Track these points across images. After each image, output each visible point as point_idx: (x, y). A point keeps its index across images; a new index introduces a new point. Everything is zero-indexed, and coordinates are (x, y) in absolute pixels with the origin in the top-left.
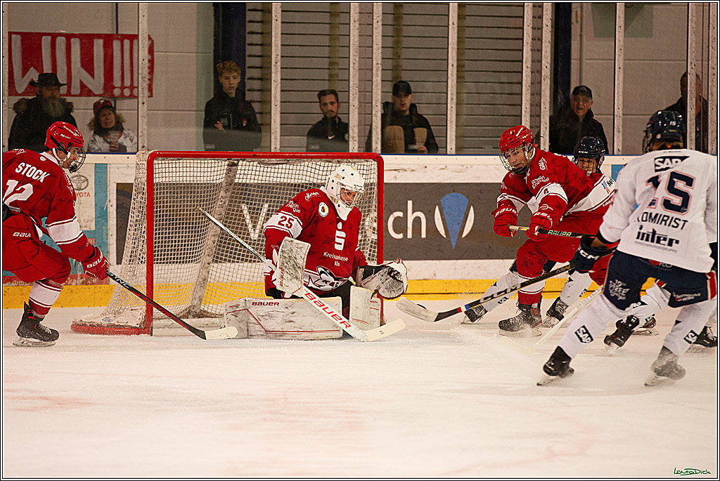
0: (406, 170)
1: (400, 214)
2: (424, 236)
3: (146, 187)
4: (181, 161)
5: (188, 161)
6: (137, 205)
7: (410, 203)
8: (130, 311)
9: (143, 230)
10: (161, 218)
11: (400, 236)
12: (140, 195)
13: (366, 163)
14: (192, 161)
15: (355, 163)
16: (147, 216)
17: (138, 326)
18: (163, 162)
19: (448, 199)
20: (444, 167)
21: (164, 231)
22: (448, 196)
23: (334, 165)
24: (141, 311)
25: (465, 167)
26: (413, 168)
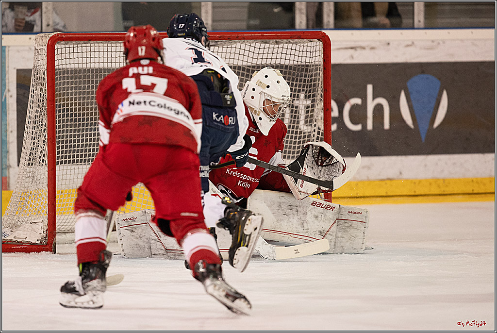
0: (364, 48)
1: (358, 101)
2: (387, 126)
3: (46, 77)
4: (88, 45)
5: (96, 44)
6: (36, 98)
7: (370, 88)
8: (28, 224)
9: (44, 127)
10: (65, 113)
11: (358, 128)
12: (39, 87)
13: (309, 44)
14: (101, 44)
15: (296, 43)
16: (48, 112)
17: (38, 242)
18: (67, 46)
19: (417, 82)
20: (410, 43)
21: (69, 128)
22: (416, 79)
23: (272, 46)
24: (42, 225)
25: (435, 44)
26: (373, 45)
